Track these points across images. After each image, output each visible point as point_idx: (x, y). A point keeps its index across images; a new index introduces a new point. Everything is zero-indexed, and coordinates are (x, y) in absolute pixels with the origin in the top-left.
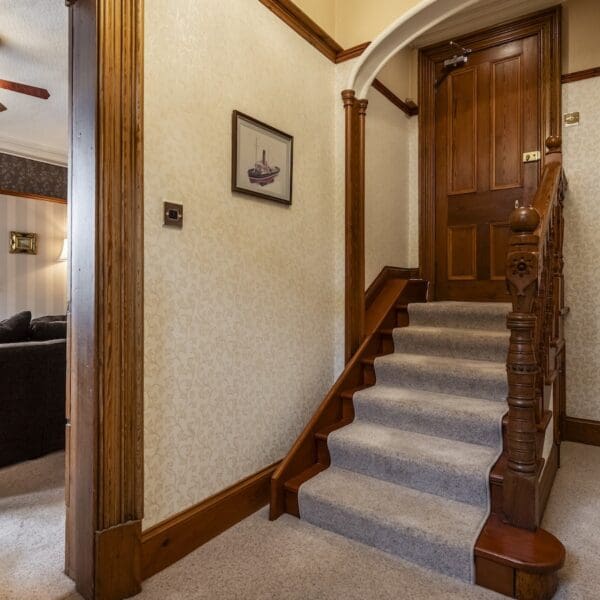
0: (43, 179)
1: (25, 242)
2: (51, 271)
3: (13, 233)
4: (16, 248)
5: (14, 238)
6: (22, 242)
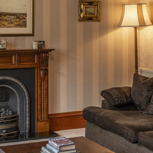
3: (81, 2)
4: (84, 17)
5: (82, 6)
6: (88, 10)
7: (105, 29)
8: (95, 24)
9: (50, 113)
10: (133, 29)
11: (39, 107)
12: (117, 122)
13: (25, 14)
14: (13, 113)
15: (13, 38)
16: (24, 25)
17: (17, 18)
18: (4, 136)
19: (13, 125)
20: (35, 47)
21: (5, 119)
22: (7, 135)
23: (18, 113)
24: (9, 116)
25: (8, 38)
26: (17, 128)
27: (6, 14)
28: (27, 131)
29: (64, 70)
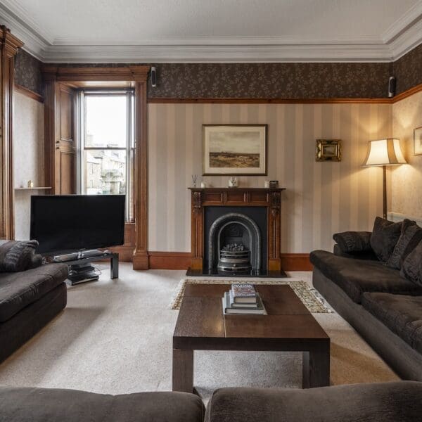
0: (349, 80)
1: (330, 149)
2: (356, 178)
3: (318, 141)
4: (321, 156)
5: (320, 146)
6: (327, 149)
7: (348, 170)
8: (335, 164)
9: (283, 252)
10: (382, 170)
11: (270, 245)
12: (341, 272)
13: (258, 155)
14: (245, 249)
15: (246, 178)
16: (258, 165)
17: (251, 158)
18: (234, 270)
19: (245, 260)
20: (266, 186)
21: (236, 254)
22: (238, 270)
23: (251, 250)
24: (242, 252)
25: (242, 178)
26: (248, 263)
27: (238, 155)
28: (258, 268)
29: (299, 210)
